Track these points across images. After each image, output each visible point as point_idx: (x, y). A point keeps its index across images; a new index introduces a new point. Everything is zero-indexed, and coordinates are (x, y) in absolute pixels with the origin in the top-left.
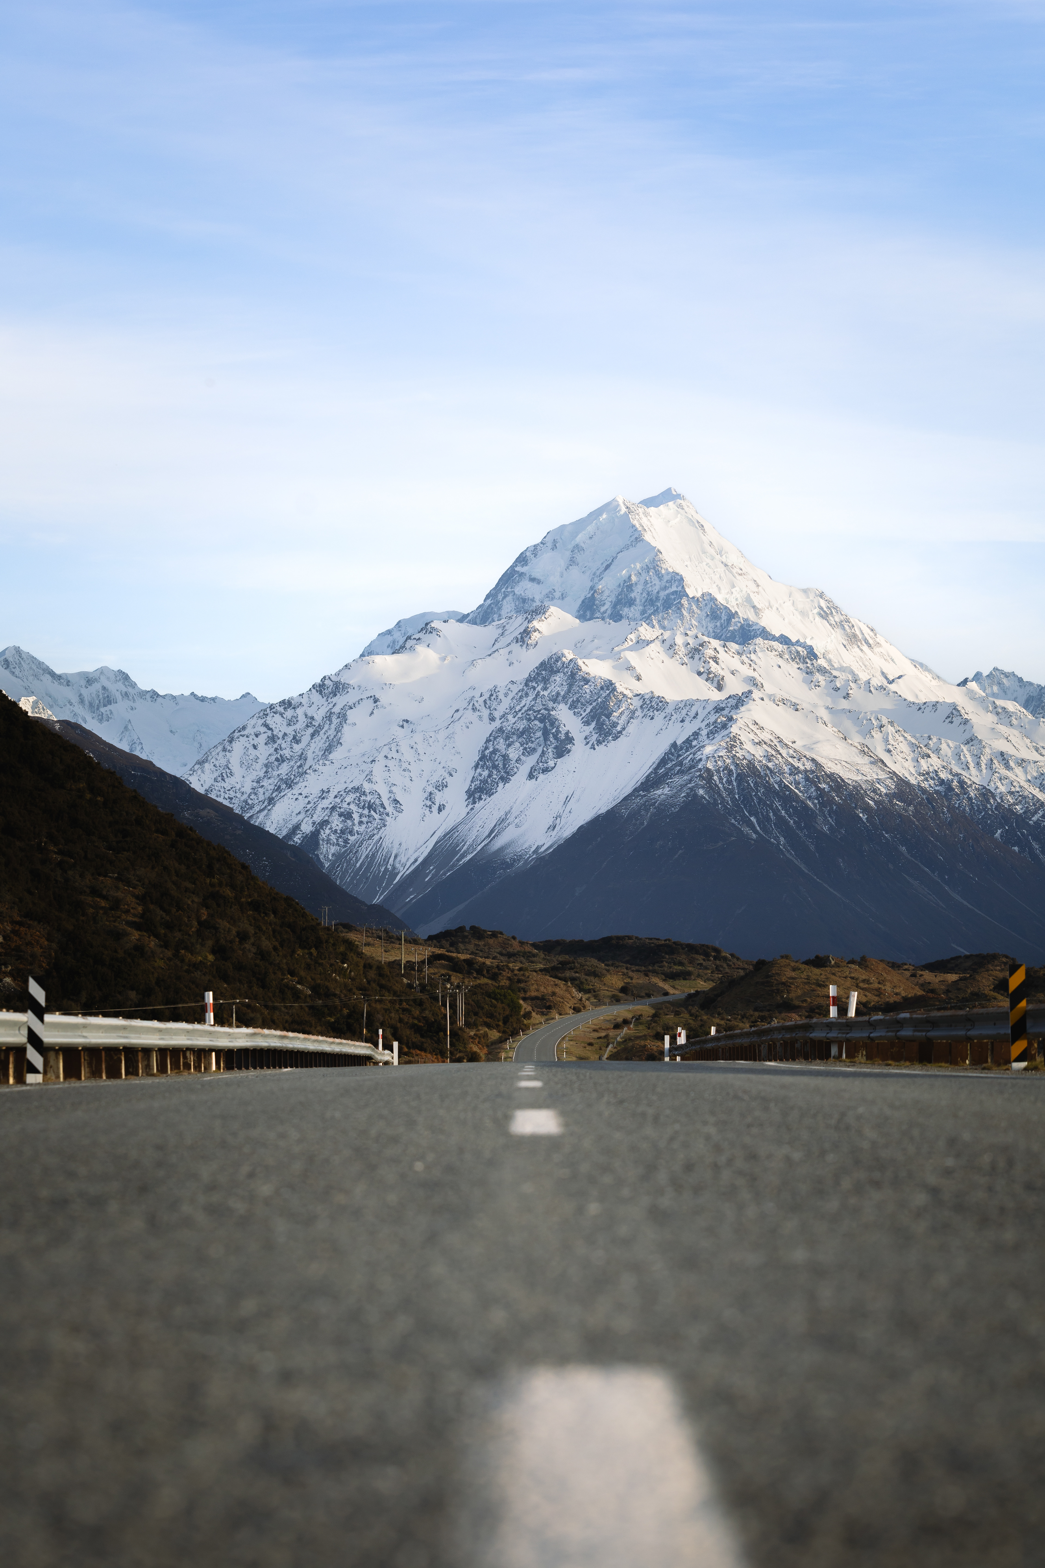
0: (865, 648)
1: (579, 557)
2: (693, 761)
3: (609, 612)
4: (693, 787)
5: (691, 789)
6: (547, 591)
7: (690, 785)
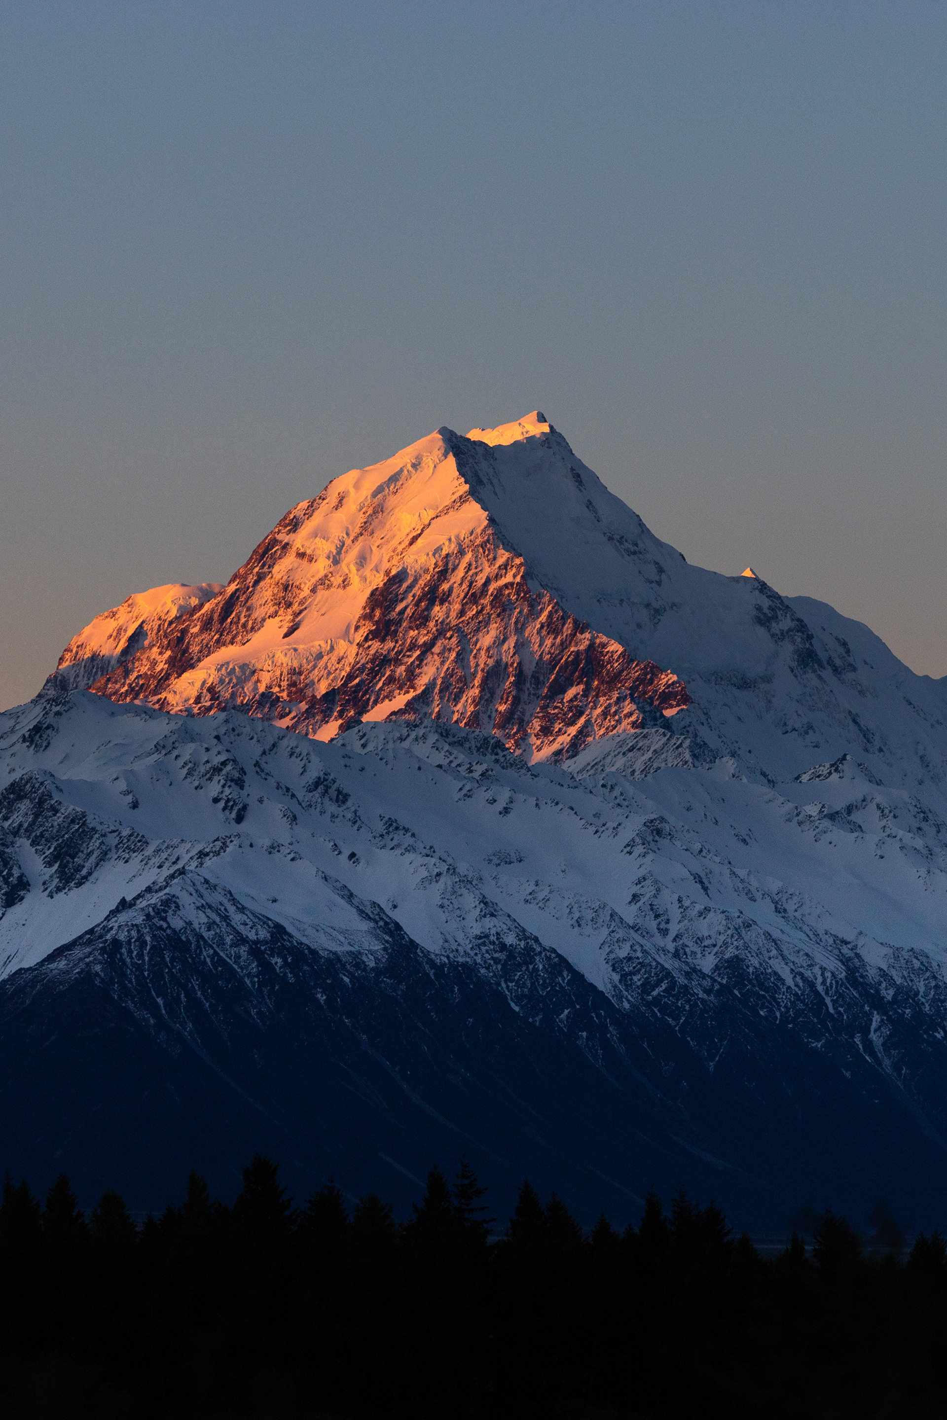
0: (827, 673)
2: (104, 930)
4: (90, 962)
5: (88, 964)
7: (87, 960)
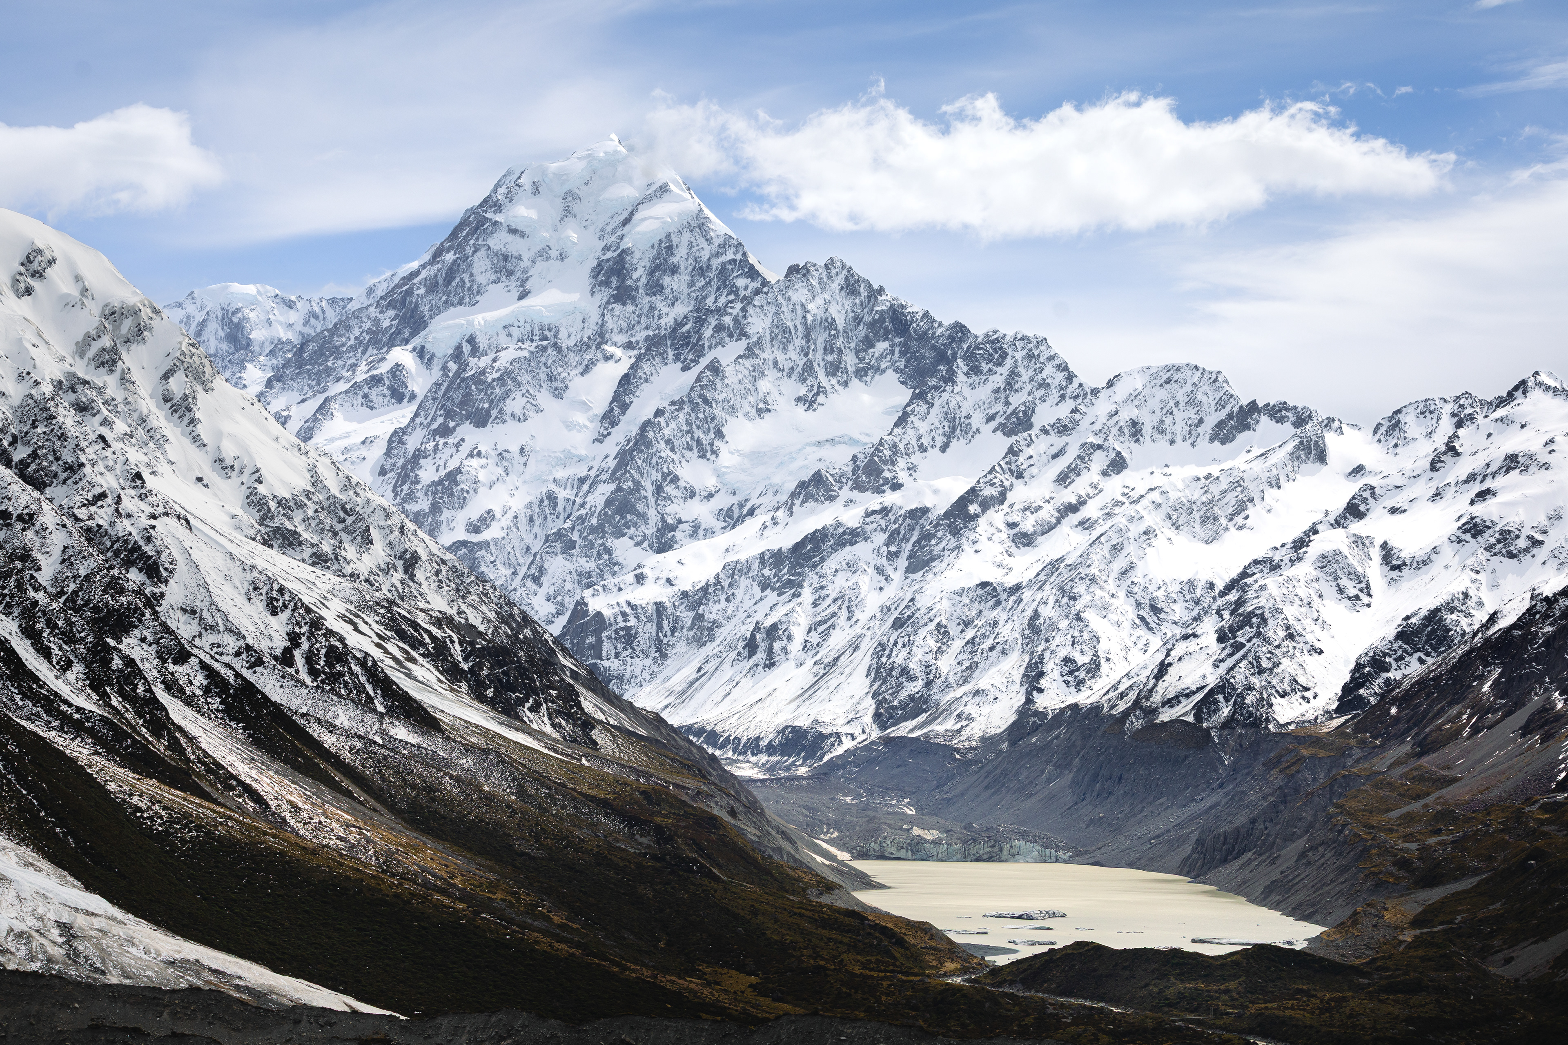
1: (576, 207)
3: (644, 280)
6: (539, 248)
